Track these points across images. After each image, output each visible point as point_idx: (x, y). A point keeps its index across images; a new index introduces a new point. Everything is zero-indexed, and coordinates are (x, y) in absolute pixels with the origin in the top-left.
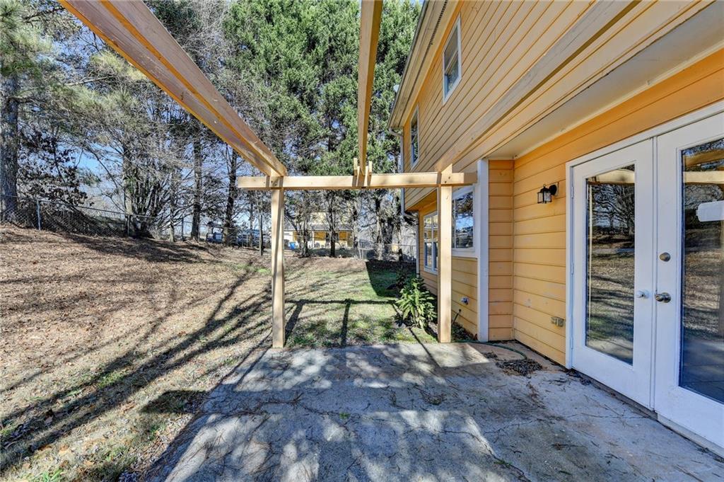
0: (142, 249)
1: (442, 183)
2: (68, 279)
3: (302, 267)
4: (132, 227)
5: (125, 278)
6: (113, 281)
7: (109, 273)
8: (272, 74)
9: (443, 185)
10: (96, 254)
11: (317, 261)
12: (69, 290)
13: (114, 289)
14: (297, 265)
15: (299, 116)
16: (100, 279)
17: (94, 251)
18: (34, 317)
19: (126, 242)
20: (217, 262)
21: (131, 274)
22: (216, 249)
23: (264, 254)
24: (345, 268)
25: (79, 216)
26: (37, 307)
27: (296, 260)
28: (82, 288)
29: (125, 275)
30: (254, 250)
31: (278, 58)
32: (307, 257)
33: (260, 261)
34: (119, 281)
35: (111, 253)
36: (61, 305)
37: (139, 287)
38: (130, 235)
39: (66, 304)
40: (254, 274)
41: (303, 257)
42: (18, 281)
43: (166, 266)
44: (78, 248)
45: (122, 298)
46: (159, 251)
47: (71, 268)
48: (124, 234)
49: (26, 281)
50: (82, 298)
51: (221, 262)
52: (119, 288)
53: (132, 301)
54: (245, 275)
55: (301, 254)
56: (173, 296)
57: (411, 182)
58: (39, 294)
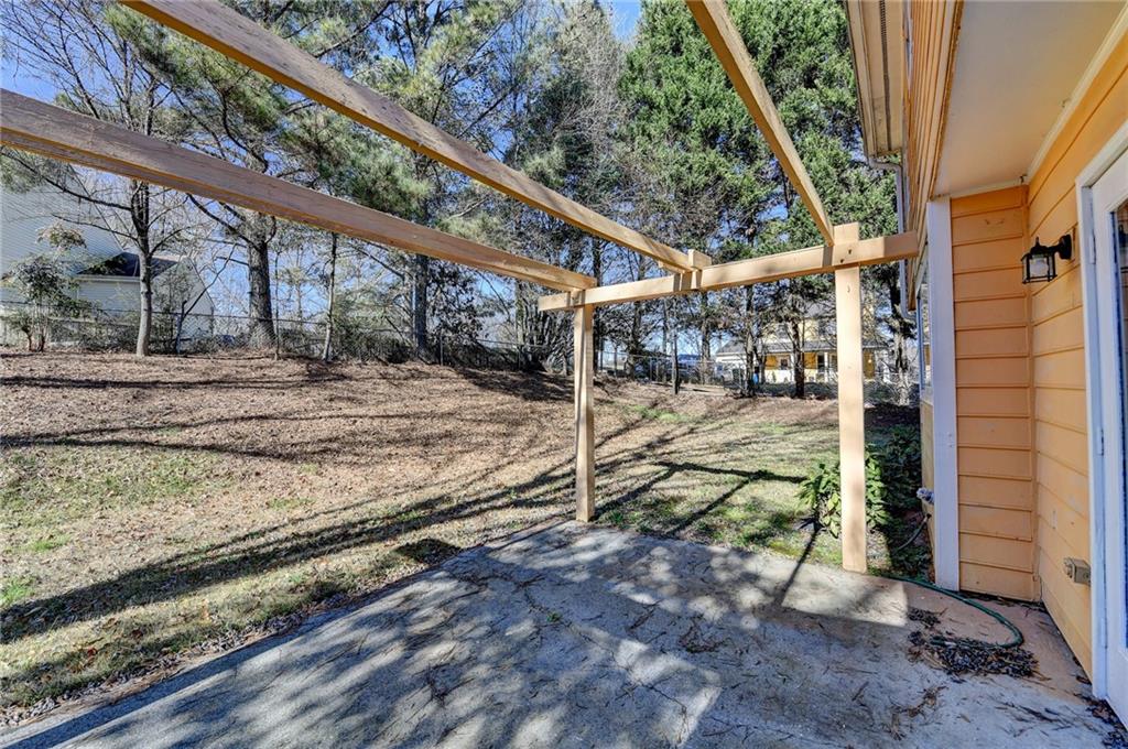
0: (525, 385)
1: (835, 262)
2: (442, 416)
3: (734, 413)
4: (523, 359)
5: (494, 418)
6: (480, 421)
7: (480, 411)
8: (680, 127)
9: (838, 267)
10: (476, 390)
11: (763, 405)
12: (438, 427)
13: (478, 429)
14: (728, 410)
15: (719, 178)
16: (468, 417)
17: (477, 387)
18: (400, 451)
19: (512, 377)
20: (608, 402)
21: (499, 413)
22: (616, 384)
23: (680, 392)
24: (816, 417)
25: (478, 350)
26: (408, 441)
27: (729, 403)
28: (450, 426)
29: (494, 414)
30: (666, 386)
31: (688, 100)
32: (750, 397)
33: (671, 401)
34: (485, 421)
35: (492, 389)
36: (427, 442)
37: (502, 428)
38: (521, 369)
39: (431, 441)
40: (651, 420)
41: (743, 396)
42: (401, 416)
43: (542, 406)
44: (463, 384)
45: (480, 439)
46: (544, 388)
47: (447, 405)
48: (514, 367)
49: (407, 416)
50: (446, 436)
51: (612, 402)
52: (483, 428)
53: (488, 443)
54: (637, 421)
55: (739, 392)
56: (531, 443)
57: (769, 270)
58: (413, 430)
